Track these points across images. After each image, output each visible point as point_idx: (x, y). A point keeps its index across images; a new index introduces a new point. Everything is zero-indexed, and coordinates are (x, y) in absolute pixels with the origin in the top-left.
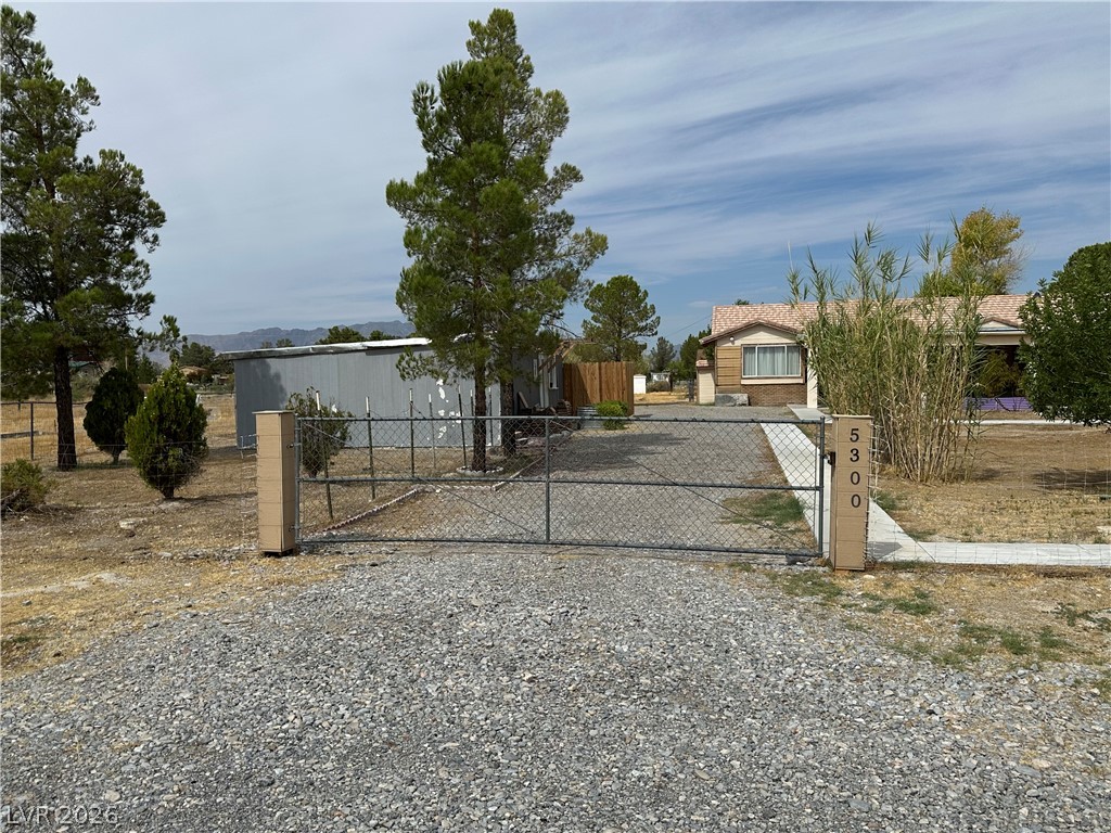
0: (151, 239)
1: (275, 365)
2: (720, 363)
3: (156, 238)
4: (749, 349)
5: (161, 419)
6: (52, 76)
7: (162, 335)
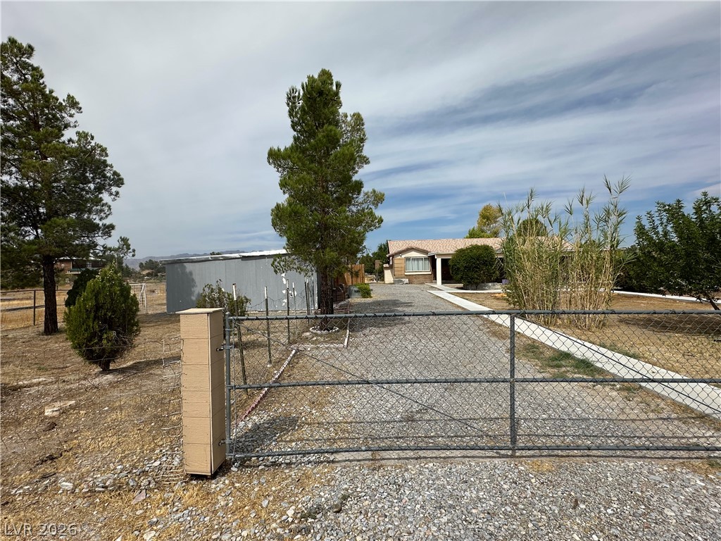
0: (114, 193)
1: (189, 267)
2: (395, 265)
3: (117, 193)
4: (408, 259)
5: (98, 307)
6: (43, 83)
7: (119, 248)
